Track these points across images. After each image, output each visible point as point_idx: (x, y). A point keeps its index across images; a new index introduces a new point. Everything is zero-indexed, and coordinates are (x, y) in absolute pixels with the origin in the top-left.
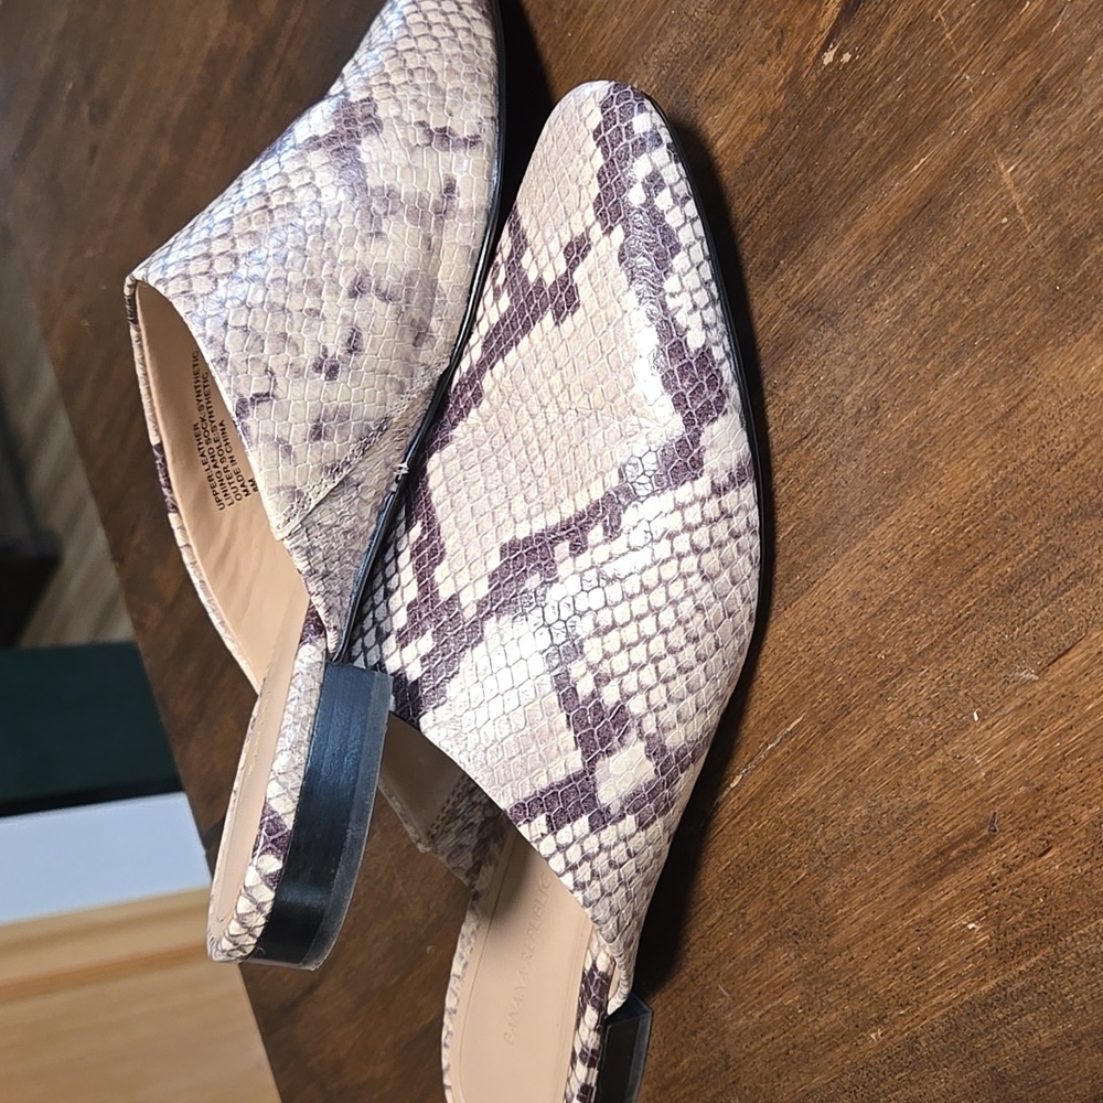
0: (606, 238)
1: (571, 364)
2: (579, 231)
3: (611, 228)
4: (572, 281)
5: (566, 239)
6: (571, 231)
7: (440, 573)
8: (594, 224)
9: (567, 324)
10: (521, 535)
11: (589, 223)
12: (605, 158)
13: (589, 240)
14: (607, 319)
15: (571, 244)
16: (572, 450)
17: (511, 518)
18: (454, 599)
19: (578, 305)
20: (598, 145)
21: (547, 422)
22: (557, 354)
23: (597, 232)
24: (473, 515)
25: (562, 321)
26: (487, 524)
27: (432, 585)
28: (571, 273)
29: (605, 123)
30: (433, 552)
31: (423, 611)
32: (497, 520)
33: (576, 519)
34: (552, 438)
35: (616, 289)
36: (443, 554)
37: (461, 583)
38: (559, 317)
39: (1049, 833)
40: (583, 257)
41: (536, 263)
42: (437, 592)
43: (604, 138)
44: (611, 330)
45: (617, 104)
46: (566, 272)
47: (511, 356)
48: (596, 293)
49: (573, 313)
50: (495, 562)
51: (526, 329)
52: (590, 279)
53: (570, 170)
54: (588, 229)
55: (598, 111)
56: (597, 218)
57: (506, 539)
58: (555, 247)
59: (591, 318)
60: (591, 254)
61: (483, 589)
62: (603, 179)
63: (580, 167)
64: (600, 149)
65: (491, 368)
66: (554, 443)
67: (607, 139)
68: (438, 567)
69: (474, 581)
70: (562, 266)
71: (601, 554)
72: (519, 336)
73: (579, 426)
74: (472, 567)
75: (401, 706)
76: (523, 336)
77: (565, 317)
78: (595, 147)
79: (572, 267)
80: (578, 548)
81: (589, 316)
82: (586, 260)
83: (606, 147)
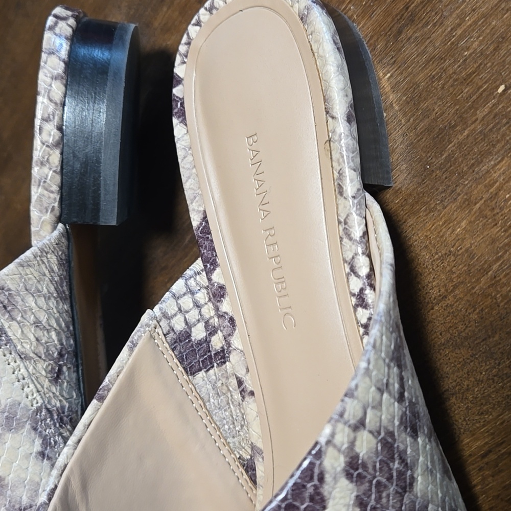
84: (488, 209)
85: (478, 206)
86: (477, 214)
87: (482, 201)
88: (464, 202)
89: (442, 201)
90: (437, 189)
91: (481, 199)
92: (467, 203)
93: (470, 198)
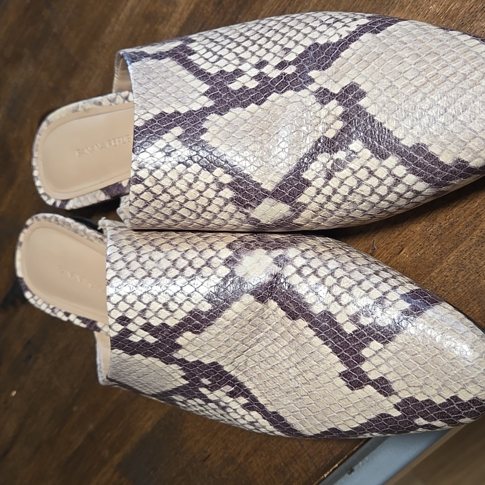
0: (393, 406)
1: (320, 385)
2: (395, 387)
3: (399, 410)
4: (365, 385)
5: (389, 378)
6: (394, 382)
7: (188, 335)
8: (400, 398)
9: (341, 382)
10: (226, 369)
11: (400, 394)
12: (440, 405)
13: (390, 395)
14: (348, 407)
15: (387, 382)
16: (278, 386)
17: (232, 361)
18: (179, 347)
19: (352, 390)
20: (447, 400)
21: (288, 369)
22: (324, 376)
23: (396, 400)
24: (225, 342)
25: (342, 378)
26: (225, 350)
27: (180, 333)
28: (370, 384)
29: (462, 404)
30: (197, 327)
31: (165, 333)
32: (228, 354)
33: (246, 390)
34: (281, 373)
35: (365, 412)
36: (198, 333)
37: (188, 347)
38: (343, 375)
39: (402, 241)
40: (380, 392)
41: (374, 355)
42: (178, 337)
43: (453, 404)
44: (343, 410)
45: (476, 409)
46: (370, 380)
47: (318, 341)
48: (361, 401)
49: (347, 386)
50: (207, 361)
51: (336, 351)
52: (368, 397)
53: (432, 378)
54: (396, 394)
55: (471, 397)
56: (403, 400)
57: (221, 363)
58: (384, 369)
59: (347, 398)
60: (381, 397)
61: (191, 359)
62: (427, 404)
63: (434, 386)
64: (445, 401)
65: (310, 326)
66: (278, 375)
67: (452, 406)
68: (191, 333)
69: (193, 353)
70: (373, 376)
71: (234, 405)
72: (330, 345)
73: (291, 390)
74: (199, 351)
75: (116, 339)
76: (330, 347)
77: (345, 381)
78: (447, 398)
79: (373, 384)
80: (232, 394)
81: (347, 396)
82: (378, 393)
83: (447, 406)
84: (414, 7)
85: (408, 7)
86: (408, 12)
87: (410, 3)
88: (400, 8)
89: (387, 10)
90: (384, 4)
91: (409, 3)
92: (401, 7)
93: (403, 4)
